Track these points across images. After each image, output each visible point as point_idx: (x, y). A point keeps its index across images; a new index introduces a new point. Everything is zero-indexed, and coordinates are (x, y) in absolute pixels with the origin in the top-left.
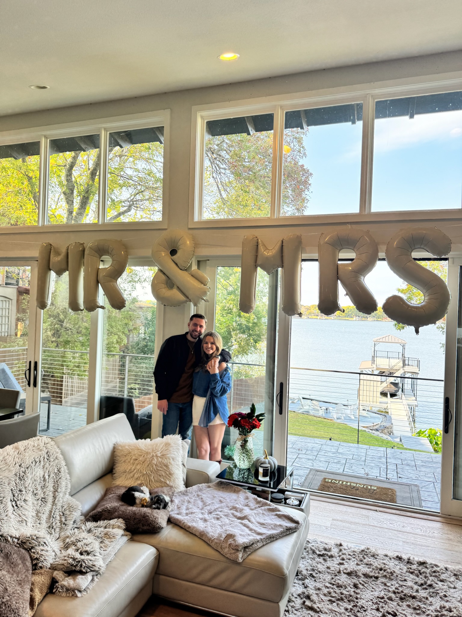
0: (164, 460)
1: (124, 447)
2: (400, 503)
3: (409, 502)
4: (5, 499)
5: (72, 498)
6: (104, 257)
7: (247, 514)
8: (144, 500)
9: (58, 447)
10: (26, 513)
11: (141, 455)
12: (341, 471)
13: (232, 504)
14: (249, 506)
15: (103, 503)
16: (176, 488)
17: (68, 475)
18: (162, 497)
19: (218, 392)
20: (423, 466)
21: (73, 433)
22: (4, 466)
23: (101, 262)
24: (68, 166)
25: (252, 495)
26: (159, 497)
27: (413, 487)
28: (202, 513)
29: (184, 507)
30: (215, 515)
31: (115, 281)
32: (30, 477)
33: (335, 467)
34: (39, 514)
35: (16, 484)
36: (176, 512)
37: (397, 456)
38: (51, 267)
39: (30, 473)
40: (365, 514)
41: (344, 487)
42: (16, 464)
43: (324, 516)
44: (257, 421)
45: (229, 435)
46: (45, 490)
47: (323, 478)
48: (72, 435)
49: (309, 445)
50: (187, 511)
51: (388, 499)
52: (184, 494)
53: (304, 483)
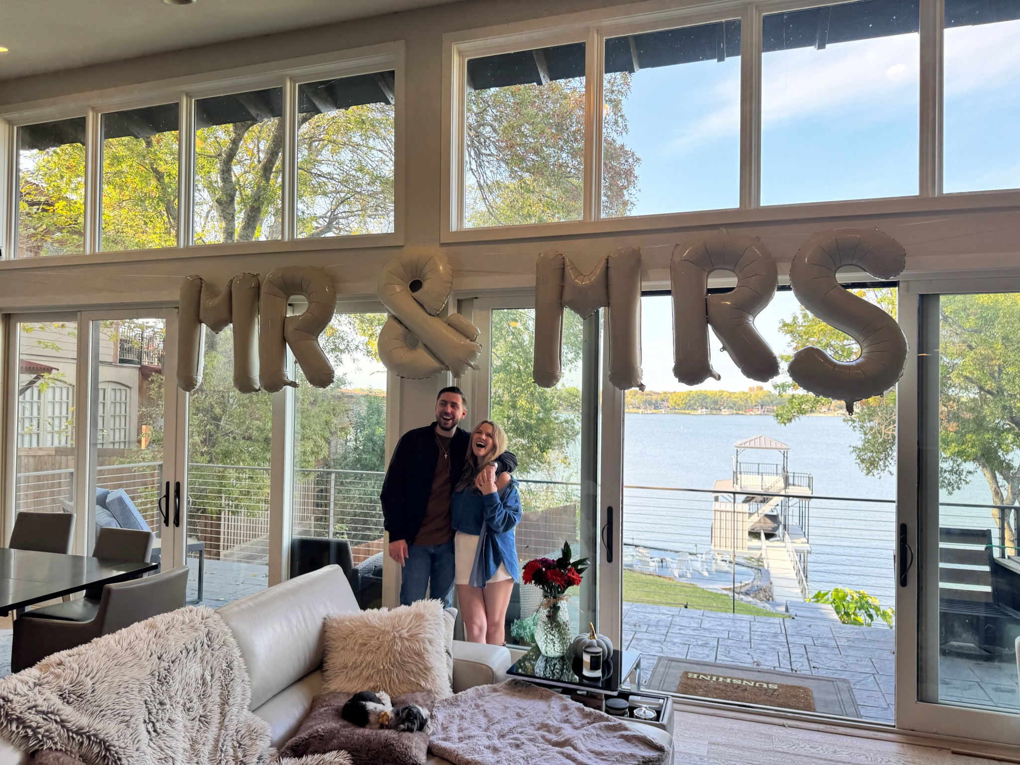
0: (416, 646)
1: (342, 622)
2: (820, 712)
3: (837, 709)
4: (133, 720)
5: (254, 716)
6: (293, 298)
7: (569, 736)
8: (383, 716)
9: (227, 624)
10: (173, 744)
11: (374, 637)
12: (711, 659)
13: (540, 720)
14: (571, 723)
15: (310, 724)
16: (437, 694)
17: (246, 674)
18: (415, 710)
19: (500, 525)
20: (850, 647)
21: (251, 599)
22: (131, 658)
23: (288, 307)
24: (224, 155)
25: (574, 702)
26: (410, 710)
27: (840, 684)
28: (488, 737)
29: (454, 728)
30: (512, 739)
31: (314, 338)
32: (179, 678)
33: (701, 652)
34: (197, 746)
35: (153, 691)
36: (440, 736)
37: (803, 632)
38: (201, 317)
39: (178, 671)
40: (764, 732)
41: (721, 686)
42: (152, 654)
43: (694, 738)
44: (575, 573)
45: (519, 602)
46: (205, 701)
47: (682, 671)
48: (251, 603)
49: (652, 617)
50: (461, 735)
51: (801, 705)
52: (453, 703)
53: (651, 680)
